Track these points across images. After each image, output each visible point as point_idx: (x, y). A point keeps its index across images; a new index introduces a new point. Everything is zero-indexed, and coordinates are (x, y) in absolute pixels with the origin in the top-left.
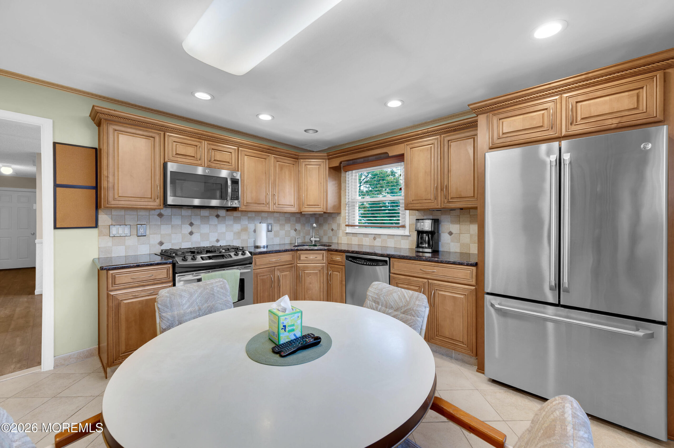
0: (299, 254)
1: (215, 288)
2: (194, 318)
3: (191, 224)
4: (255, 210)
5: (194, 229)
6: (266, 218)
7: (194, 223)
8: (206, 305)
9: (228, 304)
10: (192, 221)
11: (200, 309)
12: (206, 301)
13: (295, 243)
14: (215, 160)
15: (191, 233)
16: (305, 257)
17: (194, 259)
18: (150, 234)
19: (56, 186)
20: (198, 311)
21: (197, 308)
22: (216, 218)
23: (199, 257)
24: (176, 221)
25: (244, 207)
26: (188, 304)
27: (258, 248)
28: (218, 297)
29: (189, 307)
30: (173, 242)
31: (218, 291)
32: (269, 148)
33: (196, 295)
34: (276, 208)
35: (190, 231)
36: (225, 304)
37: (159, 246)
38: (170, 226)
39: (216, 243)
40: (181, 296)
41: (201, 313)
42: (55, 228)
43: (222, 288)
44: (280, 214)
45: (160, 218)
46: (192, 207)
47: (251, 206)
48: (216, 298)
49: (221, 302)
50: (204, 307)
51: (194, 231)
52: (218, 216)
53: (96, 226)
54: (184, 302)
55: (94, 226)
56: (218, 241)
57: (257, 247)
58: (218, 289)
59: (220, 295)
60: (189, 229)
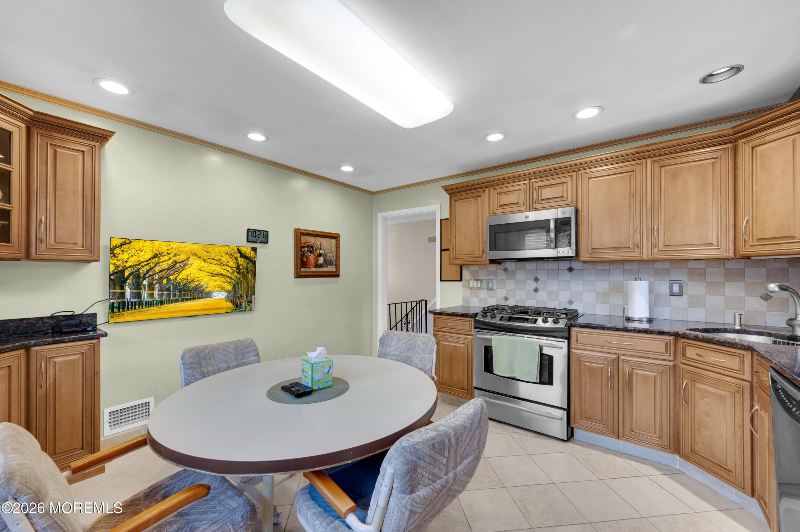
0: (684, 344)
1: (418, 342)
2: (394, 360)
3: (536, 280)
4: (607, 259)
5: (539, 285)
6: (668, 271)
7: (539, 278)
8: (406, 354)
9: (424, 361)
10: (537, 277)
11: (400, 355)
12: (408, 351)
13: (734, 324)
14: (542, 200)
15: (536, 290)
16: (697, 354)
17: (493, 317)
18: (497, 289)
19: (442, 250)
20: (398, 356)
21: (399, 353)
22: (568, 272)
23: (499, 316)
24: (521, 276)
25: (588, 256)
26: (394, 347)
27: (631, 321)
28: (417, 351)
29: (393, 350)
30: (517, 298)
31: (419, 345)
32: (636, 150)
33: (402, 343)
34: (660, 252)
35: (534, 287)
36: (420, 360)
37: (504, 301)
38: (515, 281)
39: (568, 304)
40: (392, 339)
41: (399, 359)
42: (441, 281)
43: (423, 343)
44: (706, 263)
45: (505, 273)
46: (517, 260)
47: (600, 254)
48: (416, 351)
49: (418, 357)
50: (404, 354)
51: (539, 288)
52: (571, 270)
53: (461, 280)
54: (392, 344)
55: (460, 279)
56: (570, 302)
57: (628, 319)
58: (420, 344)
59: (420, 349)
60: (534, 285)
